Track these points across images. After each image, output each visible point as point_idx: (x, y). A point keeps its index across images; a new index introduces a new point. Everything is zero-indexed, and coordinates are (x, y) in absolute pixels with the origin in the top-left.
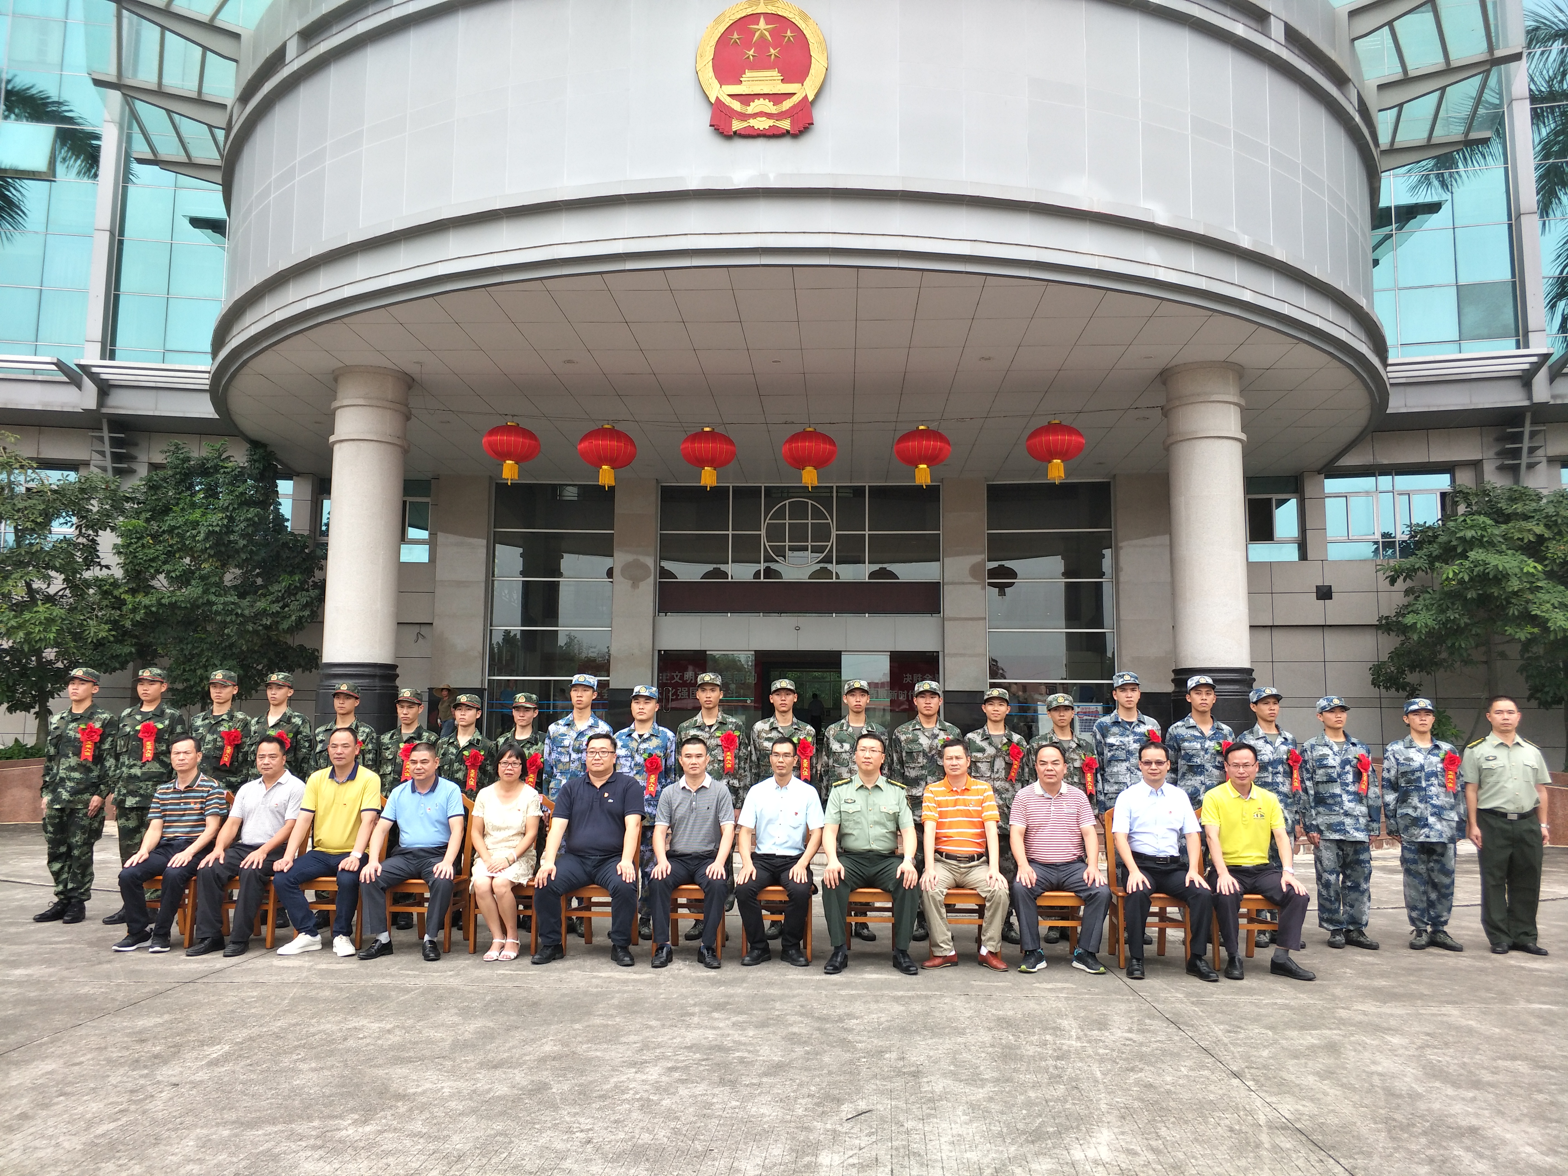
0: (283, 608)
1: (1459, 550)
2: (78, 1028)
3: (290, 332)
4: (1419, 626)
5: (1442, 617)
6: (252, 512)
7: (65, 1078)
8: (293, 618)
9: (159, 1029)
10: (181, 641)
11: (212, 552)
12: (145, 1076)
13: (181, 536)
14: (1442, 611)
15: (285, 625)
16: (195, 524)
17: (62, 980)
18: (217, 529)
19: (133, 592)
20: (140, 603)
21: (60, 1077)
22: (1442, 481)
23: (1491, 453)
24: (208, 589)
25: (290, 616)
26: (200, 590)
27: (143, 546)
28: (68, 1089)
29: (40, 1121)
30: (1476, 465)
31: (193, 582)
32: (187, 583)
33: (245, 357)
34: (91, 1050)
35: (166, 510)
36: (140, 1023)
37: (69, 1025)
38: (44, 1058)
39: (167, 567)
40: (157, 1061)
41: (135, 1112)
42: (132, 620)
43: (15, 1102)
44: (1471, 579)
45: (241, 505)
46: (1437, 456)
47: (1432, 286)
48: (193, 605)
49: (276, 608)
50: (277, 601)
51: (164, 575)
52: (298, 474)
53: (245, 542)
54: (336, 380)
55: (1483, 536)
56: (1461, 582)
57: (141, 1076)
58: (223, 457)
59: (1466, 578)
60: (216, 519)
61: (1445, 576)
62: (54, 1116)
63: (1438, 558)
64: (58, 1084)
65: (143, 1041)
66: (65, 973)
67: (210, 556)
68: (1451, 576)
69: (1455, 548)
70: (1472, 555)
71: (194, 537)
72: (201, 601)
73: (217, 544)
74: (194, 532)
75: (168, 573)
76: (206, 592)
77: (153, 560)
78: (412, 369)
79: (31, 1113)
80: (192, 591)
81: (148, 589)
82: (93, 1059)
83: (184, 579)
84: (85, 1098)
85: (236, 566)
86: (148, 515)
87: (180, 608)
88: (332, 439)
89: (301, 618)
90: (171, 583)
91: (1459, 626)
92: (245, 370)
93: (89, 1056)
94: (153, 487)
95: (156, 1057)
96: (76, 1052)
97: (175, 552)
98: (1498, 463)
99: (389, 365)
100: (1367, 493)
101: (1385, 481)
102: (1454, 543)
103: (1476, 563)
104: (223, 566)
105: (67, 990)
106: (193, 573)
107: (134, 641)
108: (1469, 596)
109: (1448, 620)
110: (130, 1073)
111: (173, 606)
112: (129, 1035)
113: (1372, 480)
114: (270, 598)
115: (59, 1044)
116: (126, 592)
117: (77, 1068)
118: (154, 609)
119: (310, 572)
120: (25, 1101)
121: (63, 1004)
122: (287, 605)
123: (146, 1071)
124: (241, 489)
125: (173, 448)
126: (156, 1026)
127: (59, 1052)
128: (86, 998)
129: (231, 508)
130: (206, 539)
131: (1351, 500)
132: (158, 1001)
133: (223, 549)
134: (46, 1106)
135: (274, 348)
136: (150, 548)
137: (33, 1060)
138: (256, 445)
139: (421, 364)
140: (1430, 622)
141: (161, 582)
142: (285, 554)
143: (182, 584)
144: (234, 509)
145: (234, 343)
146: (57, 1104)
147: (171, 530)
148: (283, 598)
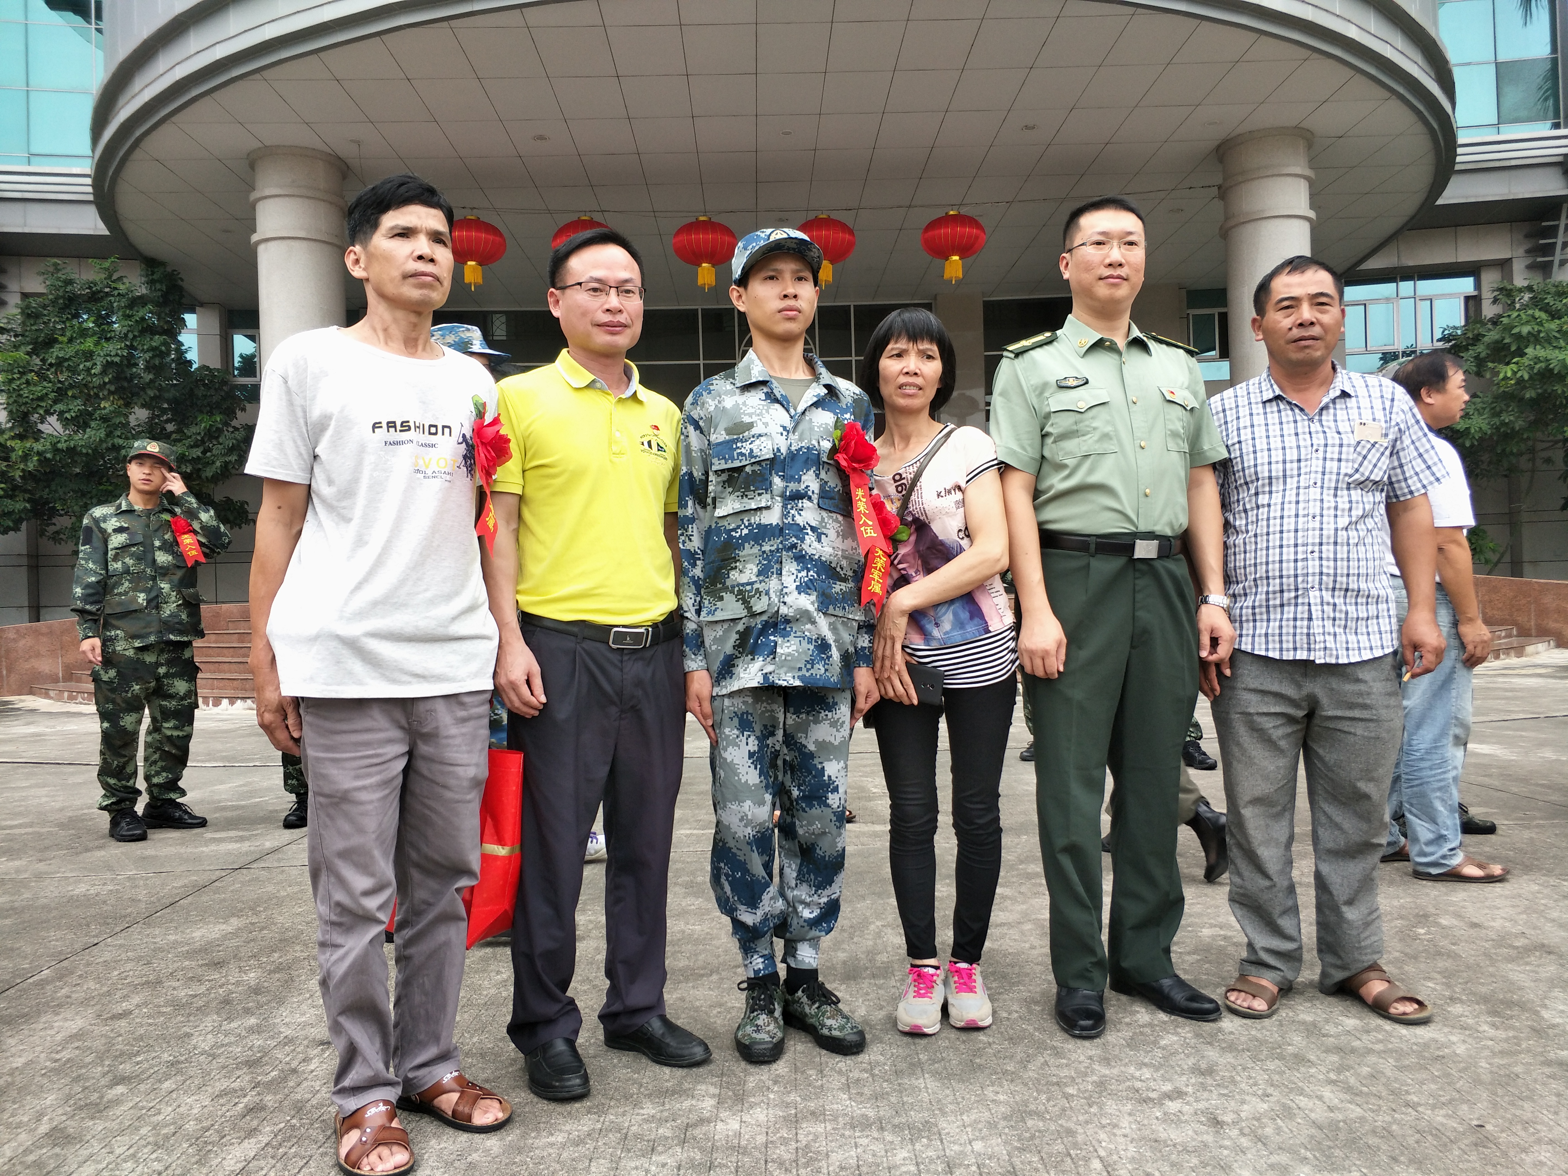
0: (204, 452)
1: (1513, 348)
2: (95, 950)
3: (195, 92)
4: (1473, 431)
5: (1496, 421)
6: (157, 340)
7: (110, 1044)
8: (218, 464)
9: (234, 943)
10: (83, 495)
11: (113, 388)
12: (255, 1030)
13: (73, 370)
14: (1496, 414)
15: (209, 473)
16: (89, 355)
17: (39, 876)
18: (117, 359)
19: (21, 437)
20: (32, 449)
21: (99, 1044)
22: (1466, 285)
23: (1521, 251)
24: (111, 432)
25: (214, 463)
26: (102, 434)
27: (28, 383)
28: (126, 1068)
29: (96, 1146)
30: (1504, 265)
31: (93, 424)
32: (85, 426)
33: (138, 133)
34: (135, 988)
35: (51, 342)
36: (197, 934)
37: (78, 946)
38: (58, 1007)
39: (59, 407)
40: (262, 999)
41: (279, 1108)
42: (23, 470)
43: (32, 1104)
44: (1531, 378)
45: (143, 332)
46: (1467, 254)
47: (1469, 64)
48: (95, 450)
49: (197, 452)
50: (195, 446)
51: (55, 417)
52: (202, 305)
53: (151, 376)
54: (252, 166)
55: (1539, 332)
56: (1520, 381)
57: (251, 1030)
58: (114, 277)
59: (1526, 377)
60: (114, 349)
61: (1501, 376)
62: (122, 1132)
63: (1488, 358)
64: (101, 1059)
65: (218, 965)
66: (42, 867)
67: (111, 393)
68: (1509, 374)
69: (1508, 346)
70: (1530, 351)
71: (88, 370)
72: (104, 446)
73: (116, 379)
74: (88, 364)
75: (61, 414)
76: (109, 435)
77: (41, 399)
78: (346, 151)
79: (72, 1126)
80: (94, 434)
81: (37, 435)
82: (146, 1004)
83: (80, 422)
84: (167, 1085)
85: (143, 406)
86: (29, 348)
87: (80, 454)
88: (255, 238)
89: (226, 464)
90: (65, 427)
91: (1513, 429)
92: (138, 154)
93: (136, 1000)
94: (30, 315)
95: (257, 990)
96: (109, 993)
97: (67, 389)
98: (1529, 261)
99: (319, 145)
100: (1387, 300)
101: (1406, 287)
102: (1507, 341)
103: (1537, 360)
104: (128, 405)
105: (50, 891)
106: (90, 414)
107: (27, 496)
108: (1528, 396)
109: (1503, 424)
110: (226, 1026)
111: (72, 451)
112: (190, 955)
113: (1393, 286)
114: (187, 442)
115: (74, 979)
116: (12, 438)
117: (123, 1023)
118: (49, 456)
119: (230, 413)
120: (50, 1099)
121: (55, 913)
122: (210, 450)
123: (253, 1021)
124: (140, 314)
125: (51, 269)
126: (225, 937)
127: (78, 995)
128: (87, 901)
129: (130, 336)
130: (104, 372)
131: (1370, 308)
132: (205, 898)
133: (126, 384)
134: (98, 1109)
135: (174, 119)
136: (35, 385)
137: (39, 1013)
138: (151, 263)
139: (358, 143)
140: (1485, 427)
141: (52, 426)
142: (200, 391)
143: (79, 427)
144: (135, 337)
145: (124, 112)
146: (117, 1102)
147: (59, 364)
148: (203, 442)
